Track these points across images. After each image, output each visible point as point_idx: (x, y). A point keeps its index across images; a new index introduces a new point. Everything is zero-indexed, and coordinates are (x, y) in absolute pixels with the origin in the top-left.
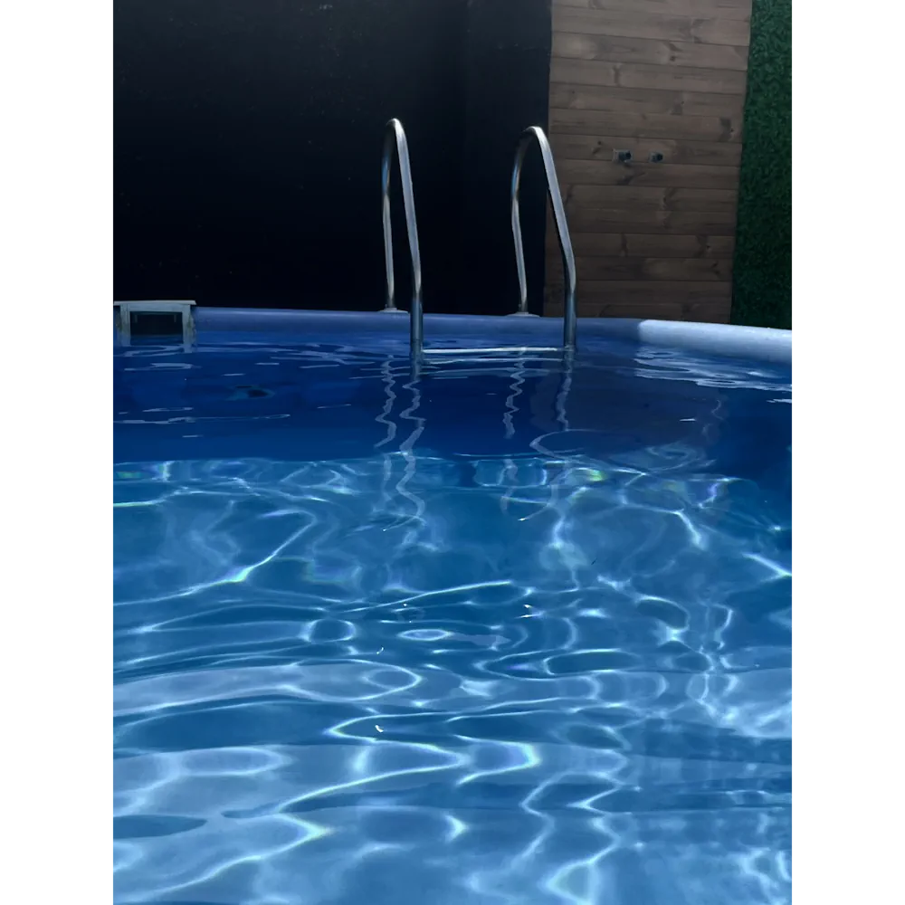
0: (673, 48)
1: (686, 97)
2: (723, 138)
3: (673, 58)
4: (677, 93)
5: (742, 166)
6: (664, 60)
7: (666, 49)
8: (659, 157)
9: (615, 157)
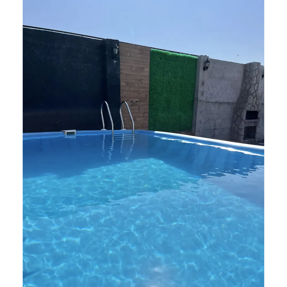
0: (138, 84)
1: (140, 92)
2: (146, 98)
3: (138, 85)
4: (139, 91)
5: (149, 102)
6: (137, 86)
7: (137, 84)
8: (137, 102)
9: (130, 102)
